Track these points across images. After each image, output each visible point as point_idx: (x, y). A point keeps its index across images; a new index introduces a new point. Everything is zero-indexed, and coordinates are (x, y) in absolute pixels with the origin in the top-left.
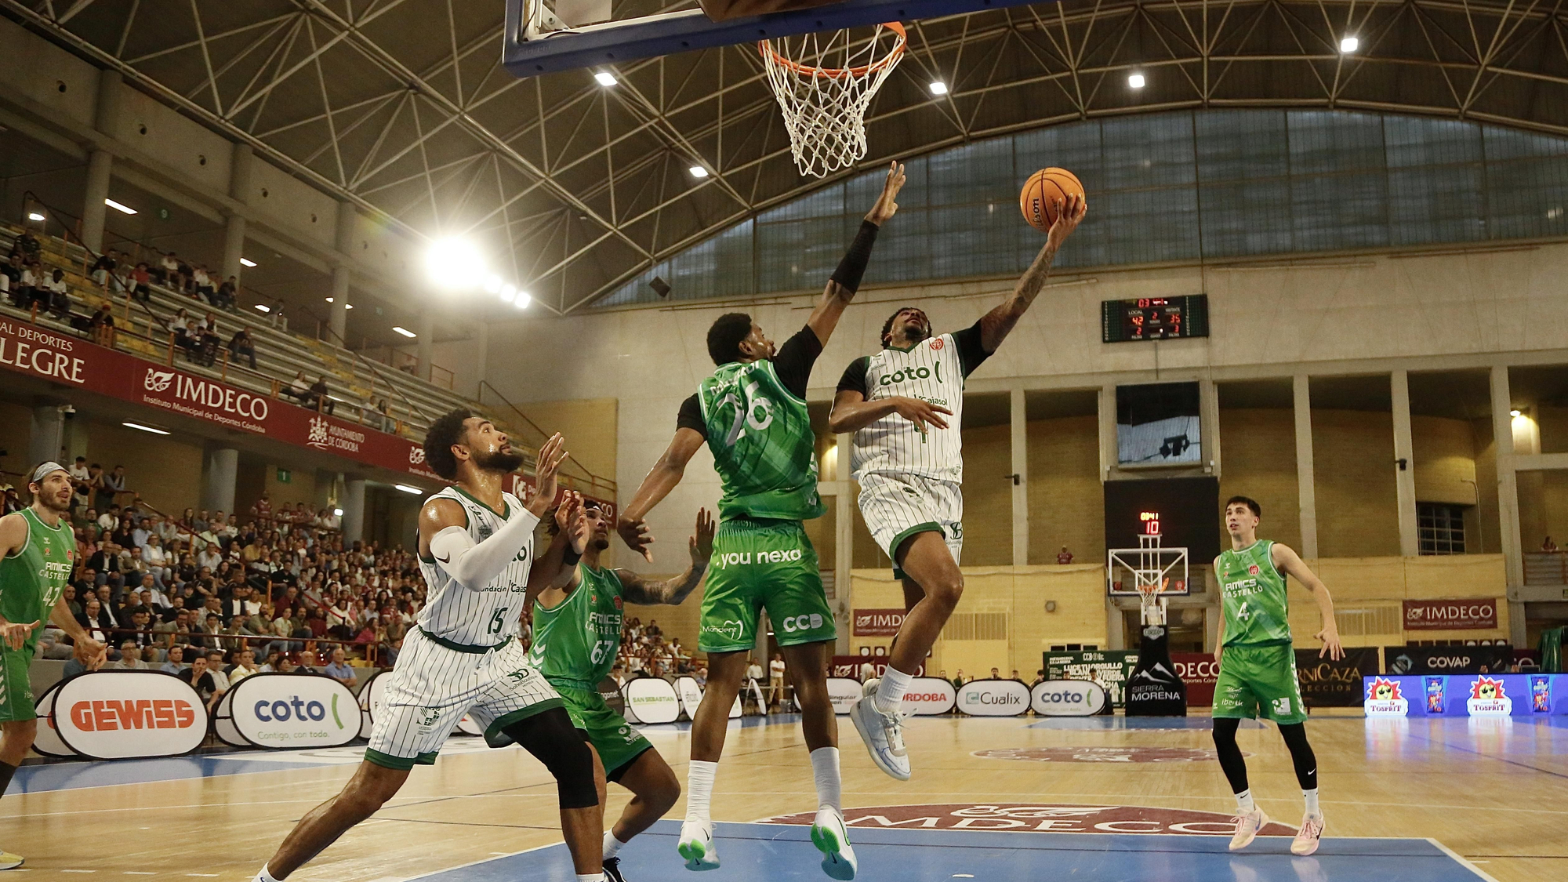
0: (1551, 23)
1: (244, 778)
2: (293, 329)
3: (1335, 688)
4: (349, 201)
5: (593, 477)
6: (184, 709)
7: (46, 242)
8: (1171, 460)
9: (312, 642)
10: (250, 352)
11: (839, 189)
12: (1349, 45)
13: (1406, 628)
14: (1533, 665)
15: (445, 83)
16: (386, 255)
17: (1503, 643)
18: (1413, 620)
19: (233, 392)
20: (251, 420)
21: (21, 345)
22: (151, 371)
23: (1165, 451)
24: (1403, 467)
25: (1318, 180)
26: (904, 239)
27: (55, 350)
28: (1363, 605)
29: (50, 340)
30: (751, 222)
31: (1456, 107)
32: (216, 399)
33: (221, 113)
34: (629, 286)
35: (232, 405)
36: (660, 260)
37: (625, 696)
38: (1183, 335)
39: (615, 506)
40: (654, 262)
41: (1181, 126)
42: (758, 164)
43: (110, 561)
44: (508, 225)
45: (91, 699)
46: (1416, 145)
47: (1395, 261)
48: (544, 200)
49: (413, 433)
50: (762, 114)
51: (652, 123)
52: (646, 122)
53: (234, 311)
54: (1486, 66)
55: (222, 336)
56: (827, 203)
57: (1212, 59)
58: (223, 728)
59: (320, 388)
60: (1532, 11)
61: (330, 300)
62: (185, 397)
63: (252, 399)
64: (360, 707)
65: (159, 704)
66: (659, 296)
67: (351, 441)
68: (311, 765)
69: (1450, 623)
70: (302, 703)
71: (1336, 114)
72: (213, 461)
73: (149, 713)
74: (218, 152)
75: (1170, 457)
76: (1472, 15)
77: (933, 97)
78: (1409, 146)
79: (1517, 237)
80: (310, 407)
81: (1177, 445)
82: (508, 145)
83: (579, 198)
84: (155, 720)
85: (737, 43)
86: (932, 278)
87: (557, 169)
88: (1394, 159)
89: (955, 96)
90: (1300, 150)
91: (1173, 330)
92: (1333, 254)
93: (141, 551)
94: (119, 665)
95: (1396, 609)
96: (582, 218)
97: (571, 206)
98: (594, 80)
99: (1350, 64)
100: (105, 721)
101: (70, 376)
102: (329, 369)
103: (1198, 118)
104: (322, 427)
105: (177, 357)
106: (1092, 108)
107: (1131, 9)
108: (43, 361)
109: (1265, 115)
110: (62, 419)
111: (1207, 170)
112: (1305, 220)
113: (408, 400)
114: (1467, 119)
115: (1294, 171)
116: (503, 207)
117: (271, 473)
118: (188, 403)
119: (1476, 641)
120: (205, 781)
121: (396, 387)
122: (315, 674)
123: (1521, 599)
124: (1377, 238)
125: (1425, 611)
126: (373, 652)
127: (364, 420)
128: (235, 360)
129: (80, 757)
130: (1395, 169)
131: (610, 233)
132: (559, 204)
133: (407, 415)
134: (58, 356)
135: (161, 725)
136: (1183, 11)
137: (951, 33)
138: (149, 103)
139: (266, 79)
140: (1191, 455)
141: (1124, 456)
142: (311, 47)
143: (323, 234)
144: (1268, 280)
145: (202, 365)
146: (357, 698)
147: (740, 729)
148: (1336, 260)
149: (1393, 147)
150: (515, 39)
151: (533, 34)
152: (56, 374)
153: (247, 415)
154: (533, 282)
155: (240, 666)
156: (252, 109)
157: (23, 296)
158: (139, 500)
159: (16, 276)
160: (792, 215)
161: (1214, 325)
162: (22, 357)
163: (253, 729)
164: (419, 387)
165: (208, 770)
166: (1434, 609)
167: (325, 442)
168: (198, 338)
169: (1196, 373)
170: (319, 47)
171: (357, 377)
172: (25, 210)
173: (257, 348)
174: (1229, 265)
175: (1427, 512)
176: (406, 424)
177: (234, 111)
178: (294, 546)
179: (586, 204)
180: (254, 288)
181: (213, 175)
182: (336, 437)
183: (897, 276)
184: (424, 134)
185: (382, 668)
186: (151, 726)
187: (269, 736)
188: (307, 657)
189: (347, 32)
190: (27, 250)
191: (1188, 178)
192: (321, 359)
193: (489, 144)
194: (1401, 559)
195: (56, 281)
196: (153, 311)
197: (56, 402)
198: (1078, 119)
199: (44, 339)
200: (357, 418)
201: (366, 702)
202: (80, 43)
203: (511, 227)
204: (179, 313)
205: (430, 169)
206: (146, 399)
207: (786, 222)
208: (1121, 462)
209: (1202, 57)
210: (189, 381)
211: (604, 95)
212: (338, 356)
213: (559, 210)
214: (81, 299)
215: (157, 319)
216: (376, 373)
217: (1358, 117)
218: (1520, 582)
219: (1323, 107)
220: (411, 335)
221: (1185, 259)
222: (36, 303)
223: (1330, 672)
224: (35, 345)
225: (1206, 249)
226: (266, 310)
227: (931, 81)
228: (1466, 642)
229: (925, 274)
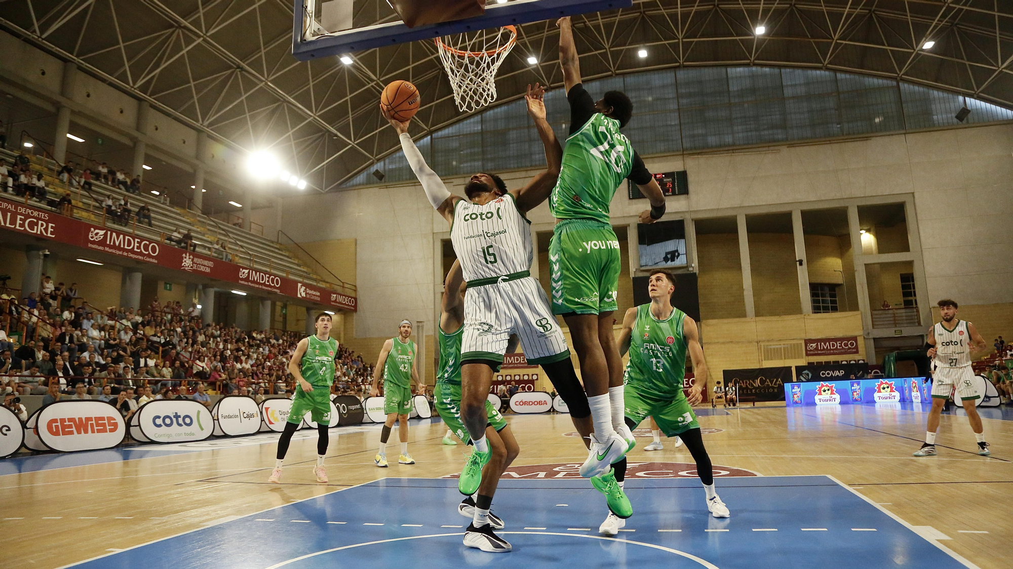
0: (871, 15)
1: (147, 460)
2: (173, 204)
3: (768, 391)
4: (204, 132)
5: (343, 283)
6: (112, 421)
7: (34, 158)
8: (670, 264)
9: (185, 381)
10: (148, 217)
11: (478, 118)
12: (760, 30)
13: (807, 355)
14: (880, 374)
15: (257, 65)
16: (224, 162)
17: (862, 362)
18: (811, 350)
19: (139, 240)
20: (149, 256)
21: (19, 217)
22: (92, 229)
23: (666, 259)
24: (801, 264)
25: (746, 105)
26: (515, 145)
27: (38, 219)
28: (782, 343)
29: (36, 214)
30: (429, 137)
31: (821, 63)
32: (129, 245)
33: (132, 85)
34: (362, 176)
35: (139, 248)
36: (378, 160)
37: (364, 407)
38: (674, 194)
39: (356, 299)
40: (376, 161)
41: (669, 78)
42: (432, 105)
43: (69, 338)
44: (293, 143)
45: (58, 417)
46: (800, 85)
47: (790, 148)
48: (313, 129)
49: (240, 261)
50: (434, 78)
51: (373, 84)
52: (369, 83)
53: (140, 195)
54: (837, 40)
55: (133, 209)
56: (472, 126)
57: (684, 40)
58: (134, 432)
59: (188, 237)
60: (860, 9)
61: (193, 187)
62: (112, 244)
63: (150, 244)
64: (213, 418)
65: (97, 419)
66: (378, 180)
67: (206, 267)
68: (185, 452)
69: (832, 351)
70: (180, 417)
71: (754, 69)
72: (128, 279)
73: (92, 425)
74: (130, 105)
75: (669, 262)
76: (827, 12)
77: (530, 65)
78: (795, 85)
79: (858, 133)
80: (183, 247)
81: (673, 255)
82: (293, 98)
83: (332, 127)
84: (96, 428)
85: (420, 40)
86: (531, 166)
87: (320, 110)
88: (788, 92)
89: (541, 65)
90: (735, 89)
91: (668, 191)
92: (757, 146)
93: (87, 331)
94: (74, 397)
95: (801, 344)
96: (335, 138)
97: (328, 131)
98: (340, 61)
99: (761, 41)
100: (66, 430)
101: (47, 233)
102: (193, 226)
103: (678, 73)
104: (189, 258)
105: (107, 221)
106: (618, 69)
107: (638, 14)
108: (32, 225)
109: (715, 70)
110: (42, 257)
111: (684, 101)
112: (740, 128)
113: (238, 242)
114: (827, 69)
115: (732, 101)
116: (290, 133)
117: (161, 286)
118: (114, 247)
119: (847, 361)
120: (124, 463)
121: (230, 235)
122: (187, 399)
123: (871, 336)
124: (780, 137)
125: (817, 345)
126: (220, 386)
127: (214, 254)
128: (140, 222)
129: (52, 451)
130: (789, 98)
131: (350, 146)
132: (321, 131)
133: (237, 250)
134: (40, 222)
135: (99, 431)
136: (667, 15)
137: (538, 30)
138: (92, 80)
139: (157, 66)
140: (681, 261)
141: (643, 262)
142: (182, 47)
143: (189, 150)
144: (720, 161)
145: (121, 225)
146: (211, 412)
147: (430, 424)
148: (758, 149)
149: (787, 86)
150: (299, 40)
151: (309, 37)
152: (39, 233)
153: (147, 253)
154: (307, 174)
155: (144, 396)
156: (149, 82)
157: (21, 190)
158: (86, 302)
159: (16, 177)
160: (452, 133)
161: (691, 188)
162: (20, 223)
163: (151, 432)
164: (243, 234)
165: (126, 456)
166: (822, 343)
167: (192, 267)
168: (119, 211)
169: (681, 215)
170: (186, 47)
171: (209, 230)
172: (22, 140)
173: (152, 215)
174: (698, 154)
175: (816, 288)
176: (237, 256)
177: (139, 84)
178: (174, 327)
179: (336, 130)
180: (151, 181)
181: (127, 119)
182: (197, 264)
183: (512, 166)
184: (245, 94)
185: (225, 395)
186: (93, 432)
187: (161, 436)
188: (182, 389)
189: (202, 39)
190: (22, 163)
191: (673, 106)
192: (188, 221)
193: (282, 98)
194: (802, 316)
195: (39, 180)
196: (93, 196)
197: (39, 249)
198: (611, 76)
199: (32, 213)
200: (209, 253)
201: (216, 414)
202: (53, 48)
203: (295, 144)
204: (109, 197)
205: (249, 112)
206: (90, 245)
207: (448, 137)
208: (641, 266)
209: (679, 39)
210: (114, 234)
211: (346, 69)
212: (199, 218)
213: (320, 134)
214: (53, 190)
215: (96, 200)
216: (220, 227)
217: (767, 70)
218: (870, 326)
219: (748, 65)
220: (239, 206)
221: (673, 151)
222: (28, 193)
223: (765, 381)
224: (27, 216)
225: (685, 146)
226: (158, 193)
227: (528, 57)
228: (842, 361)
229: (528, 164)
